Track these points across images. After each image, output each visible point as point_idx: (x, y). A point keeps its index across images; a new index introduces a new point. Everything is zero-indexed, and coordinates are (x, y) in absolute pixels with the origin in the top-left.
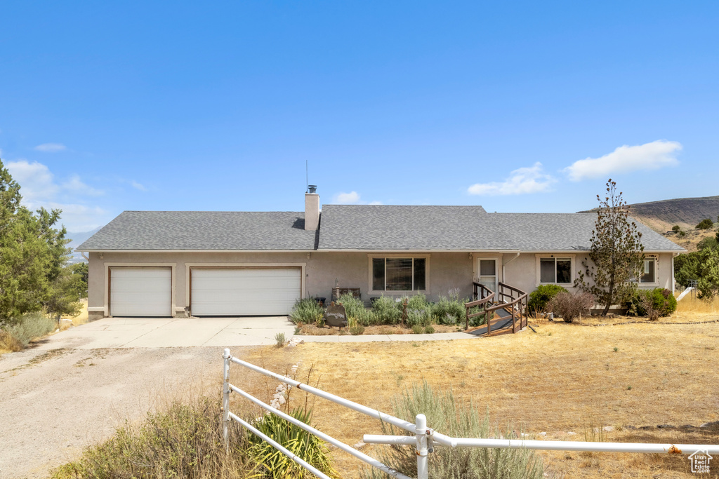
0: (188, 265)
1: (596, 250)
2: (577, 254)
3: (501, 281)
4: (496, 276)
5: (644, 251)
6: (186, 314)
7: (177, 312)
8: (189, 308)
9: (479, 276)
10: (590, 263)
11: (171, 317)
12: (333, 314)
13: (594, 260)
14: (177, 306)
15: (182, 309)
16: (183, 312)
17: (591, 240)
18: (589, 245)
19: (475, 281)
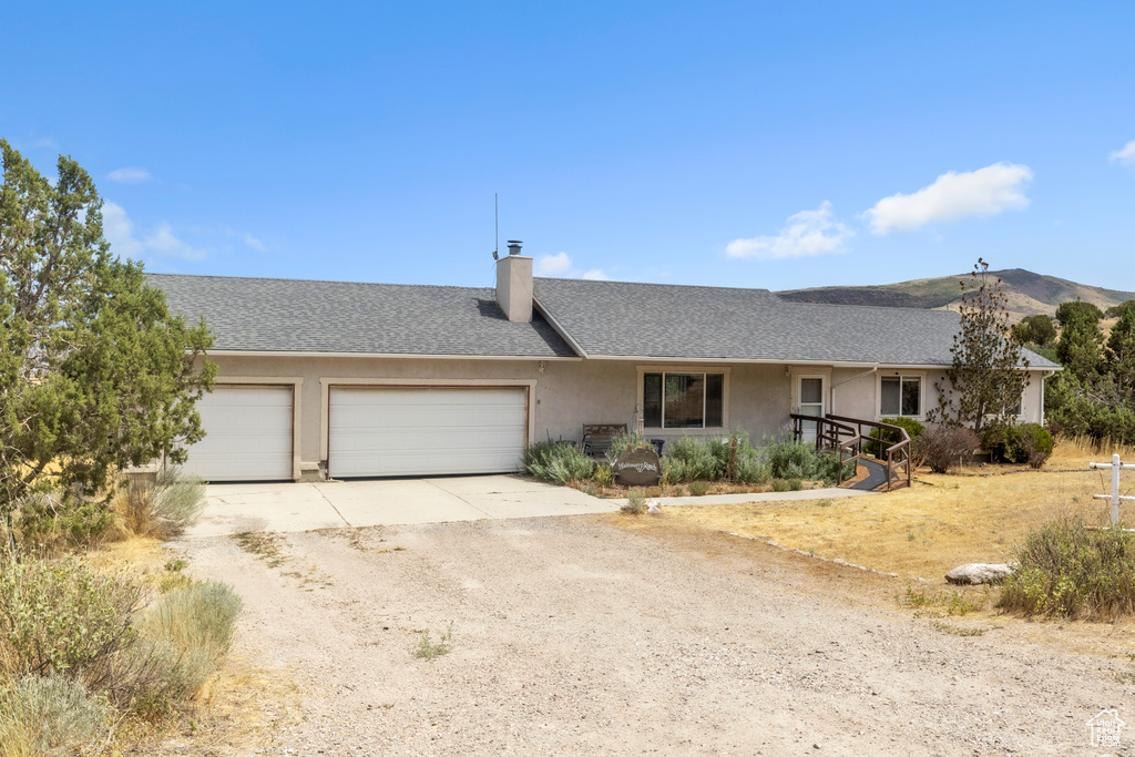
0: (326, 382)
1: (958, 365)
2: (928, 371)
3: (829, 412)
4: (823, 404)
5: (1029, 368)
6: (322, 475)
7: (304, 472)
8: (325, 464)
9: (800, 404)
10: (946, 385)
11: (292, 481)
12: (632, 465)
13: (954, 380)
14: (303, 459)
15: (314, 465)
16: (317, 471)
17: (952, 350)
18: (948, 358)
19: (793, 412)
